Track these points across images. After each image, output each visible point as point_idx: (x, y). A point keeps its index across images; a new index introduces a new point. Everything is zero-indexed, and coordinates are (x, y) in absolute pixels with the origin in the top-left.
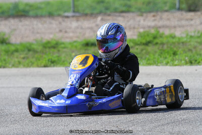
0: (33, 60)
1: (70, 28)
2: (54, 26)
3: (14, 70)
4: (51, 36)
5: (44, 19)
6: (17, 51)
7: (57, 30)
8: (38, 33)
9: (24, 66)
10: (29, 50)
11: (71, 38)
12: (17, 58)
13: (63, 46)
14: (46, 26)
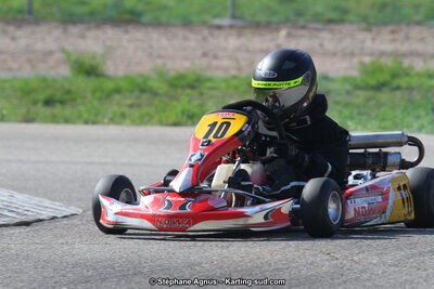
0: (152, 110)
1: (225, 49)
2: (192, 44)
3: (113, 130)
4: (187, 64)
5: (173, 30)
6: (118, 91)
7: (199, 53)
8: (160, 57)
9: (133, 122)
10: (142, 91)
11: (226, 69)
12: (118, 104)
13: (209, 84)
14: (175, 42)
